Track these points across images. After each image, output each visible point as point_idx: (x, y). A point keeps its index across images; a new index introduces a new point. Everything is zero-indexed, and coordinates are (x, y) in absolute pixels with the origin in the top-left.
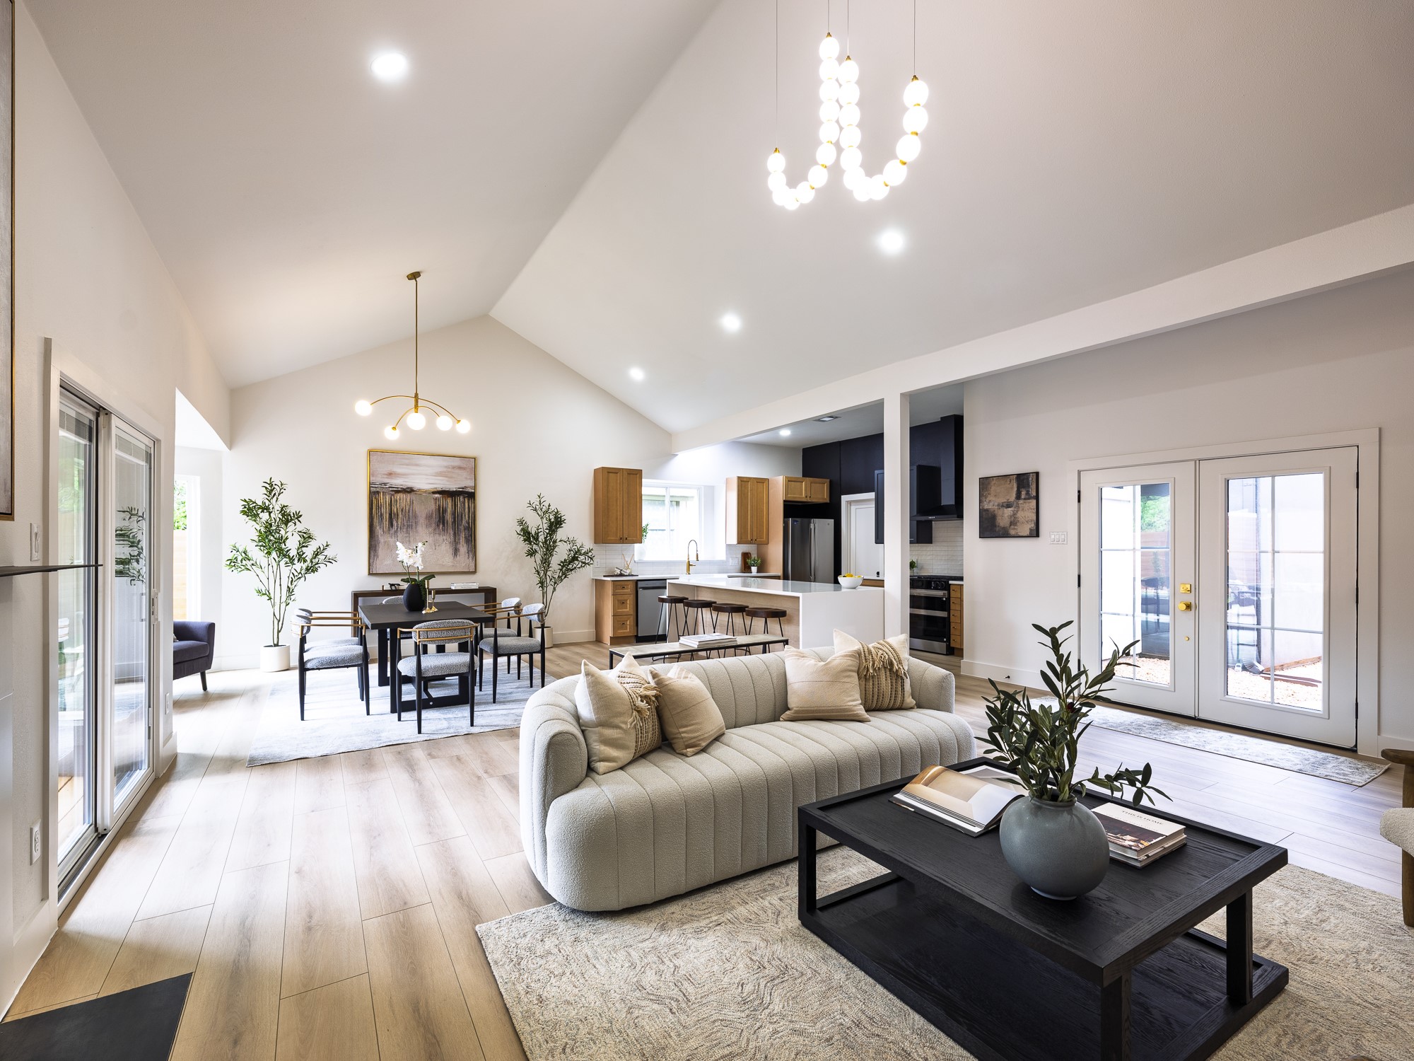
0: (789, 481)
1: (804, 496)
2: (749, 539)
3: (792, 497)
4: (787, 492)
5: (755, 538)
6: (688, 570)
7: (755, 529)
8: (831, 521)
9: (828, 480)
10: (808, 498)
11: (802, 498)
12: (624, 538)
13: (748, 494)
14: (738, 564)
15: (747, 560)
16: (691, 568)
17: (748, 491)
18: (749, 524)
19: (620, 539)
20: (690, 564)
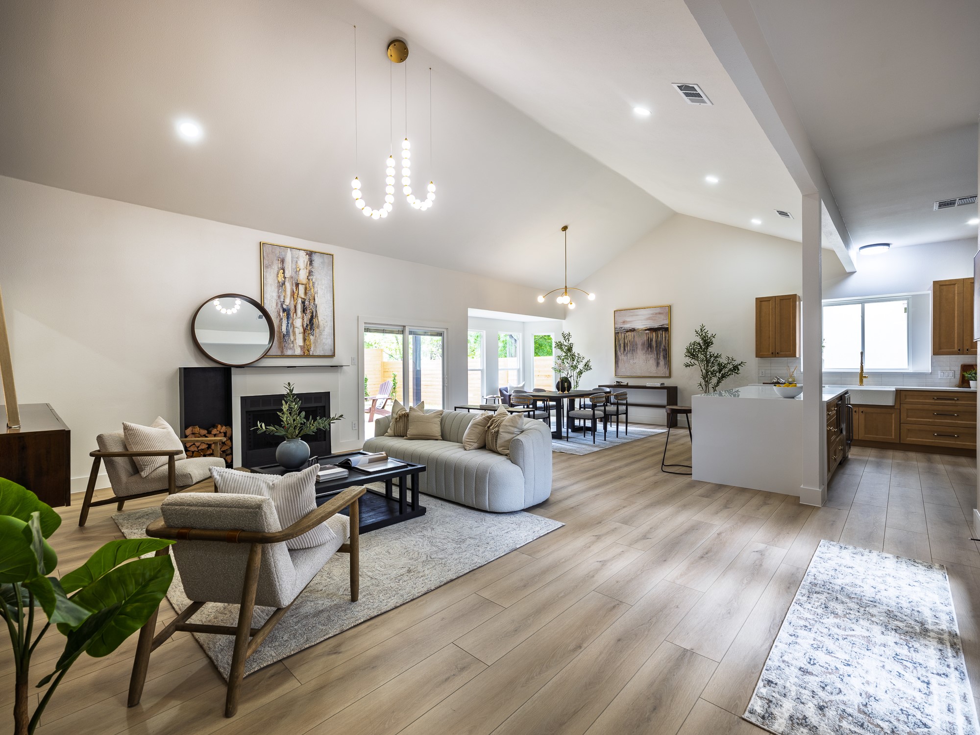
6: (861, 380)
7: (967, 338)
12: (776, 353)
13: (955, 298)
14: (953, 378)
15: (965, 374)
16: (864, 379)
17: (954, 294)
18: (956, 332)
19: (772, 353)
20: (862, 376)
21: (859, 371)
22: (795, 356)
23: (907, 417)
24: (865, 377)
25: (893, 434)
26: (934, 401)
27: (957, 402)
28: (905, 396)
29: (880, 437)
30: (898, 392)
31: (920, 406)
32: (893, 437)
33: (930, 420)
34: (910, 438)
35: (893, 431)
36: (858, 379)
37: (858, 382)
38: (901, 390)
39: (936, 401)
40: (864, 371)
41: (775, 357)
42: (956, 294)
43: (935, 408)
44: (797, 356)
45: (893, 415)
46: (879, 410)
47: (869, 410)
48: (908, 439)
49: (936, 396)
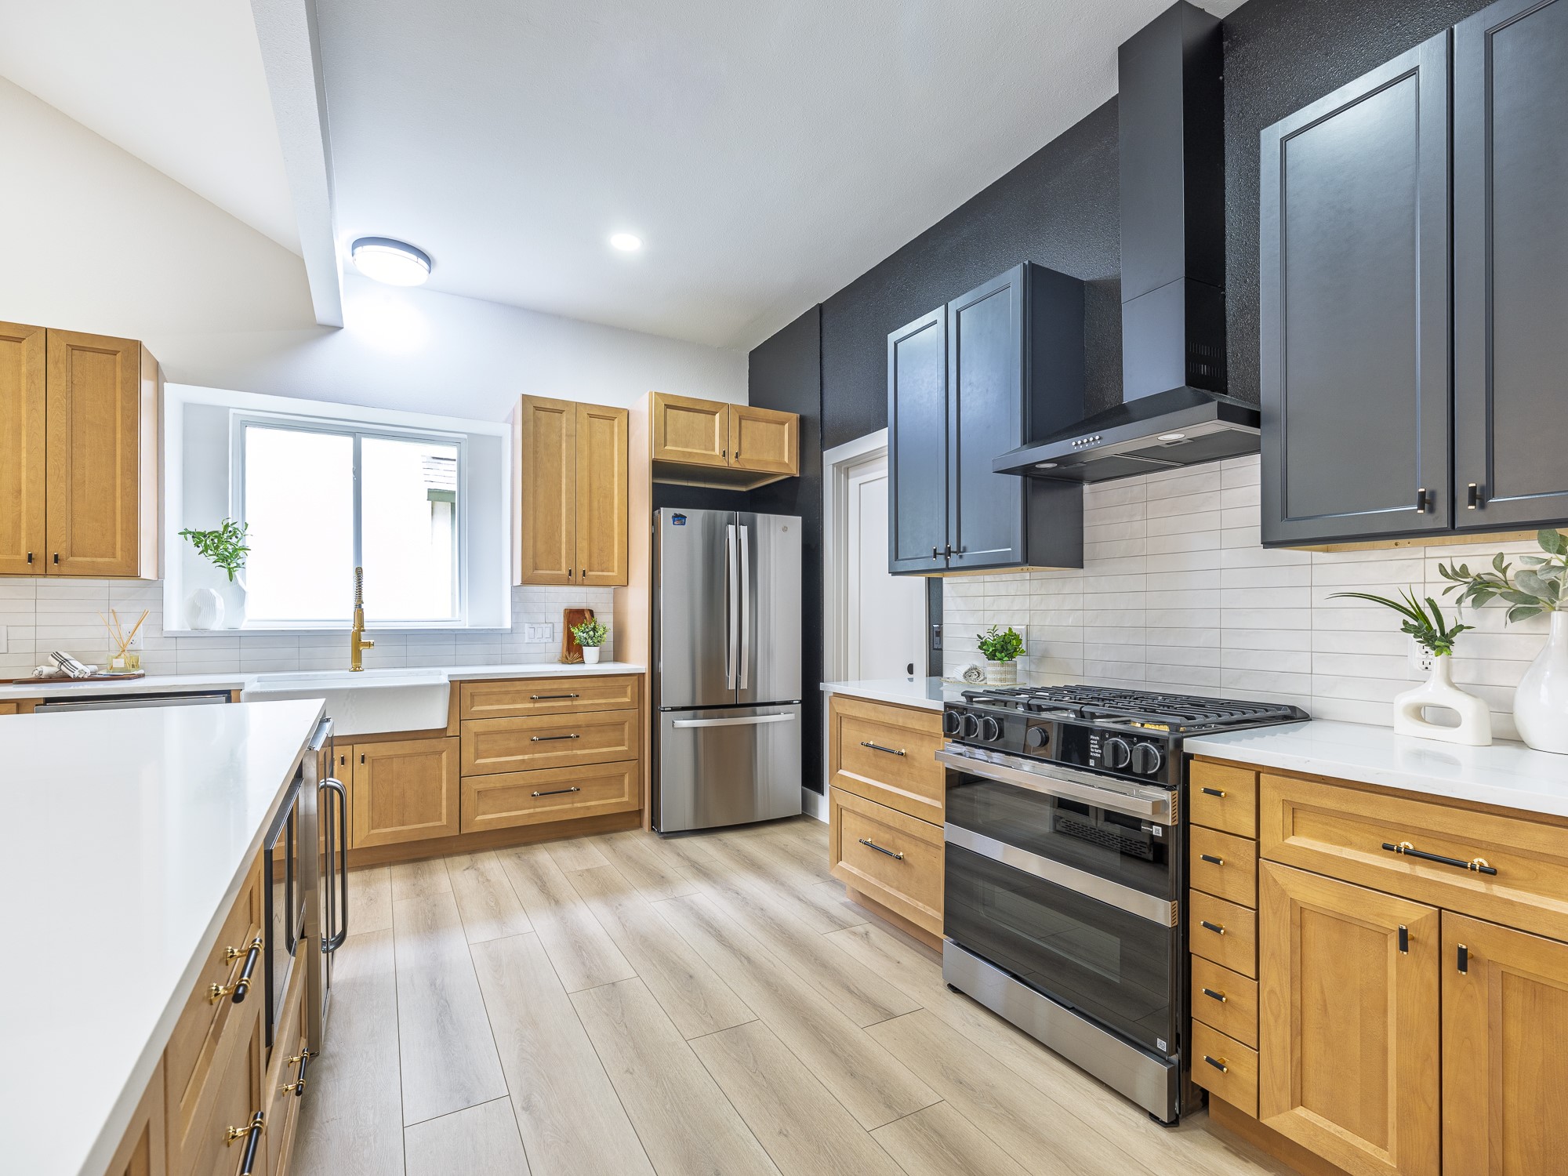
0: (668, 406)
1: (717, 452)
2: (564, 571)
3: (675, 452)
4: (661, 435)
5: (581, 568)
6: (357, 656)
7: (583, 544)
8: (795, 523)
9: (794, 417)
10: (732, 460)
11: (713, 457)
12: (51, 558)
13: (561, 445)
14: (550, 640)
15: (575, 630)
16: (365, 652)
17: (560, 436)
18: (564, 528)
19: (30, 558)
20: (359, 641)
21: (350, 626)
22: (131, 571)
23: (477, 757)
24: (369, 645)
25: (444, 811)
26: (531, 705)
27: (575, 703)
28: (472, 696)
29: (410, 829)
30: (458, 687)
31: (503, 723)
32: (444, 822)
33: (526, 757)
34: (484, 813)
35: (444, 803)
36: (348, 651)
37: (348, 662)
38: (461, 682)
39: (537, 705)
40: (367, 626)
41: (45, 575)
42: (564, 437)
43: (535, 722)
44: (147, 571)
45: (444, 755)
46: (407, 747)
47: (383, 749)
48: (479, 818)
49: (537, 691)
